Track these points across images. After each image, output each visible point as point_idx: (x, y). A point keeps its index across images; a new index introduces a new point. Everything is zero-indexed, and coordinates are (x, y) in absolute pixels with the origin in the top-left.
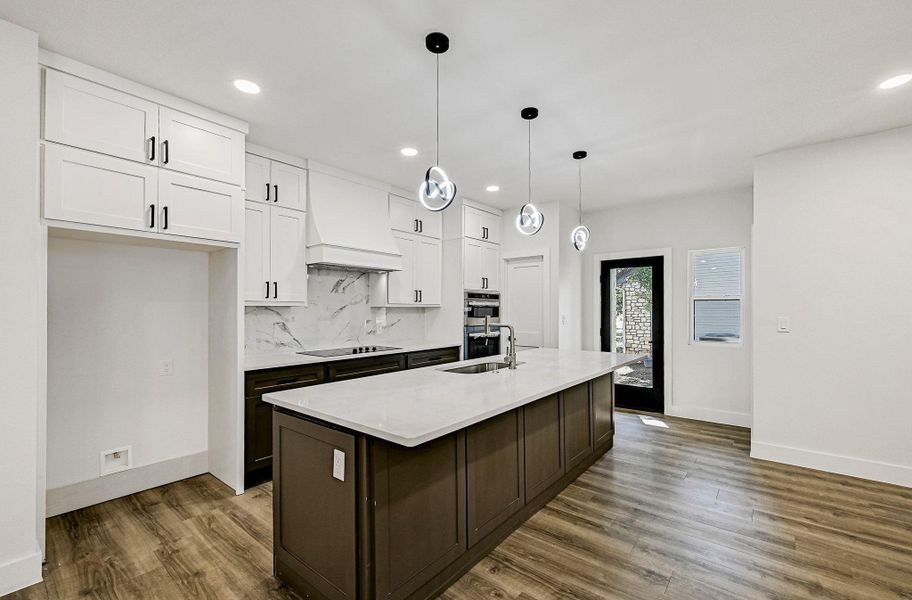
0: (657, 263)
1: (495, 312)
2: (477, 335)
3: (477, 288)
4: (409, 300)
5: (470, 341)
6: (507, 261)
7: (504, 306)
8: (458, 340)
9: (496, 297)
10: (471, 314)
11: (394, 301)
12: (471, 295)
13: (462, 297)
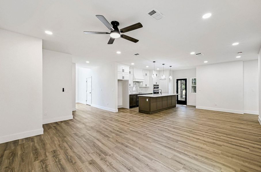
0: (186, 80)
1: (158, 87)
2: (155, 92)
3: (155, 84)
4: (145, 86)
5: (154, 92)
6: (160, 79)
7: (160, 87)
8: (152, 92)
9: (158, 85)
10: (154, 88)
11: (143, 86)
12: (154, 85)
13: (153, 85)
